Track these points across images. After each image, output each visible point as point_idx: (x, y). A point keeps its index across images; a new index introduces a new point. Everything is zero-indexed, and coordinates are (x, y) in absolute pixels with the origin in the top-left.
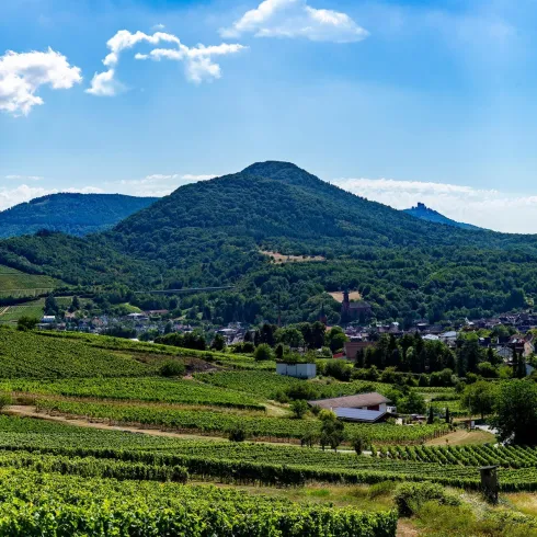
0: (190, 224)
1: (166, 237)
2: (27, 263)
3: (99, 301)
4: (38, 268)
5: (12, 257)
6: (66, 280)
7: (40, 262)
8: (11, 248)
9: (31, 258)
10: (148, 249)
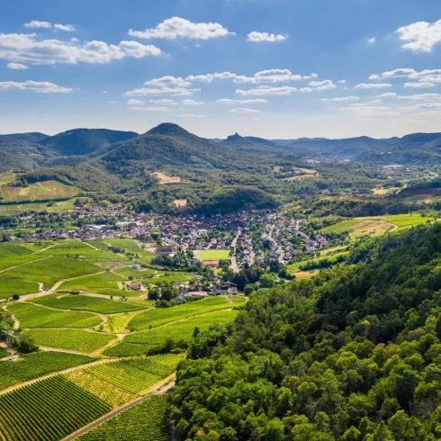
0: (132, 158)
1: (123, 164)
2: (67, 180)
3: (95, 199)
4: (72, 183)
5: (61, 178)
6: (83, 189)
7: (73, 180)
8: (60, 174)
9: (69, 178)
10: (115, 169)
